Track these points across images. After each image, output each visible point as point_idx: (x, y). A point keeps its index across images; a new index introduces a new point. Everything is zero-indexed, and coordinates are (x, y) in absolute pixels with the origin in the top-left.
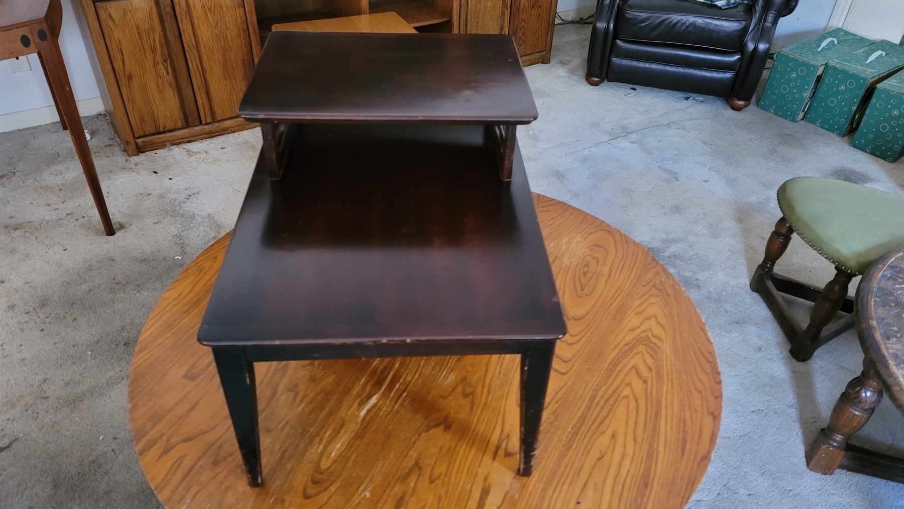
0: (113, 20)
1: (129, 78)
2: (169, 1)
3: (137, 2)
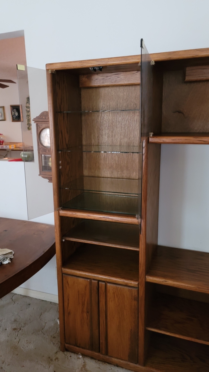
1: (69, 313)
2: (96, 285)
3: (81, 280)
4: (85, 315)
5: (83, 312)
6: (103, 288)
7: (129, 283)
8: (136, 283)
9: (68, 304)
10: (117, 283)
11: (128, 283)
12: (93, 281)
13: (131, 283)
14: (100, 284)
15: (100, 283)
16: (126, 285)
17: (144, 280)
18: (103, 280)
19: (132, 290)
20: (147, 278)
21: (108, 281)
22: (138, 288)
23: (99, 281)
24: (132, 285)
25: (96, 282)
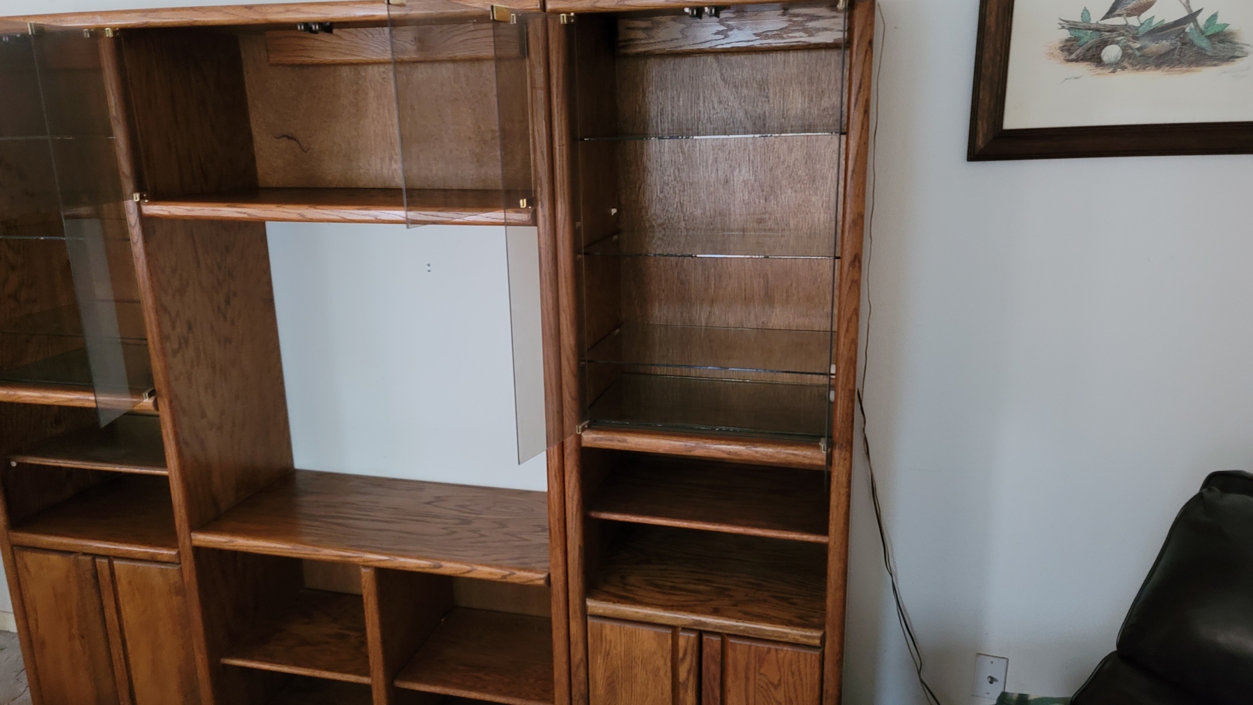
0: (29, 572)
1: (43, 644)
2: (90, 565)
3: (54, 558)
4: (77, 644)
5: (71, 637)
6: (106, 572)
7: (160, 554)
8: (173, 553)
9: (36, 620)
10: (133, 556)
11: (154, 554)
12: (81, 558)
13: (162, 554)
14: (98, 564)
15: (98, 560)
16: (153, 560)
17: (187, 543)
18: (101, 552)
19: (167, 569)
20: (193, 537)
21: (112, 553)
22: (180, 563)
23: (95, 556)
24: (166, 559)
25: (89, 558)
